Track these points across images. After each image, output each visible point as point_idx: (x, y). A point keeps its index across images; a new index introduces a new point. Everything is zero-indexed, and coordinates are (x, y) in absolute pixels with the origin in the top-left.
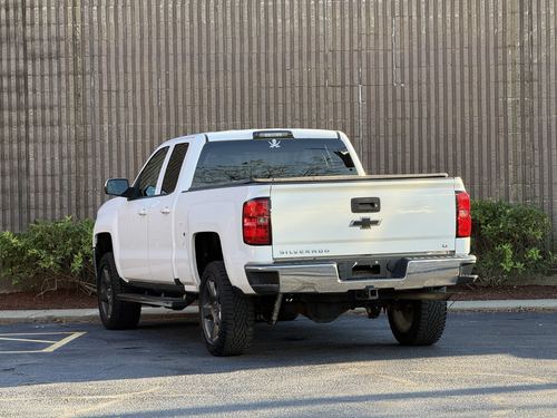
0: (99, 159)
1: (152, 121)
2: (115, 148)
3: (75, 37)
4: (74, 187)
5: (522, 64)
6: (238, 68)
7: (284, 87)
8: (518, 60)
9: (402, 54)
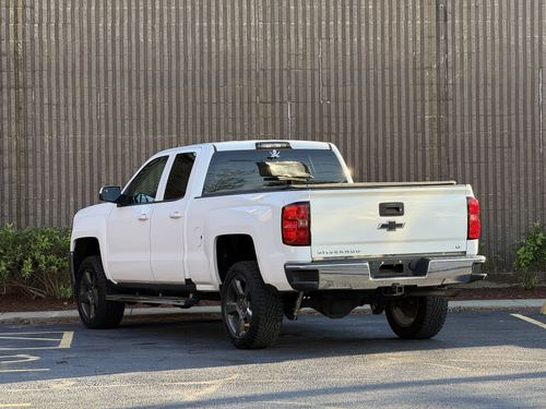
0: (39, 169)
1: (91, 133)
2: (55, 159)
3: (16, 52)
4: (14, 196)
5: (438, 85)
6: (174, 84)
7: (218, 102)
8: (434, 80)
9: (329, 74)
